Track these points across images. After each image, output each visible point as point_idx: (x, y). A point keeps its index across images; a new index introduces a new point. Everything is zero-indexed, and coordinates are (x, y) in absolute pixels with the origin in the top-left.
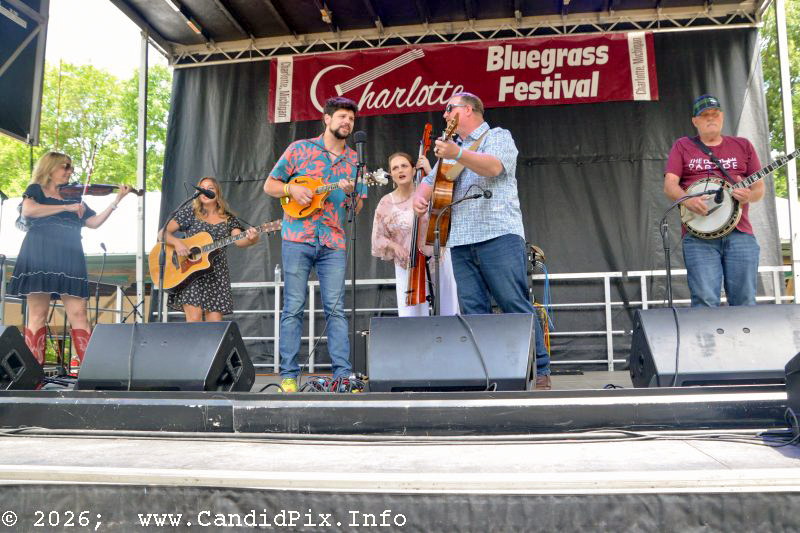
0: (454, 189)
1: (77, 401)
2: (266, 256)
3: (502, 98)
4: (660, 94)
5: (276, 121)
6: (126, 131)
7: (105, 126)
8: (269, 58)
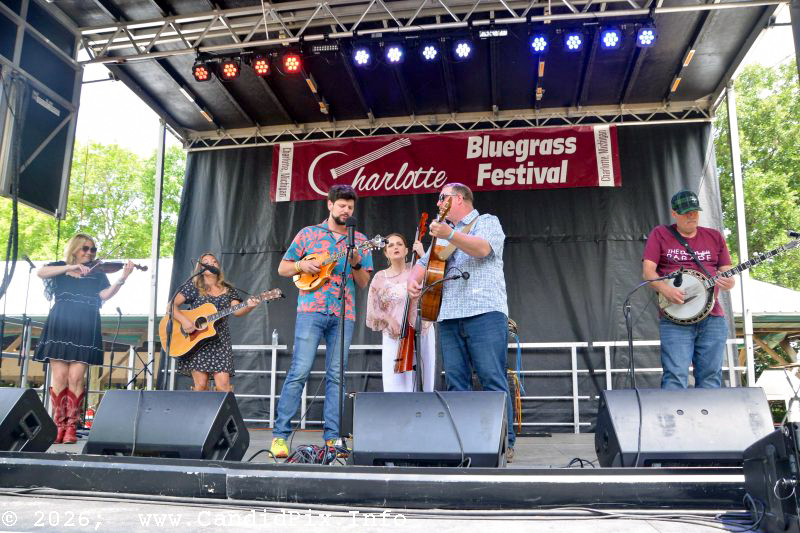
0: (446, 267)
1: (84, 464)
2: (265, 321)
3: (480, 183)
4: (623, 181)
5: (277, 200)
6: (145, 203)
7: (127, 198)
8: (272, 144)
